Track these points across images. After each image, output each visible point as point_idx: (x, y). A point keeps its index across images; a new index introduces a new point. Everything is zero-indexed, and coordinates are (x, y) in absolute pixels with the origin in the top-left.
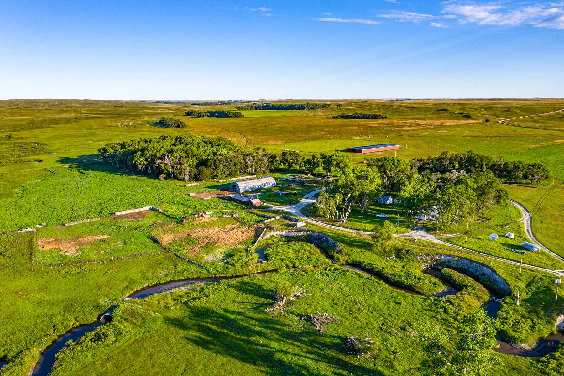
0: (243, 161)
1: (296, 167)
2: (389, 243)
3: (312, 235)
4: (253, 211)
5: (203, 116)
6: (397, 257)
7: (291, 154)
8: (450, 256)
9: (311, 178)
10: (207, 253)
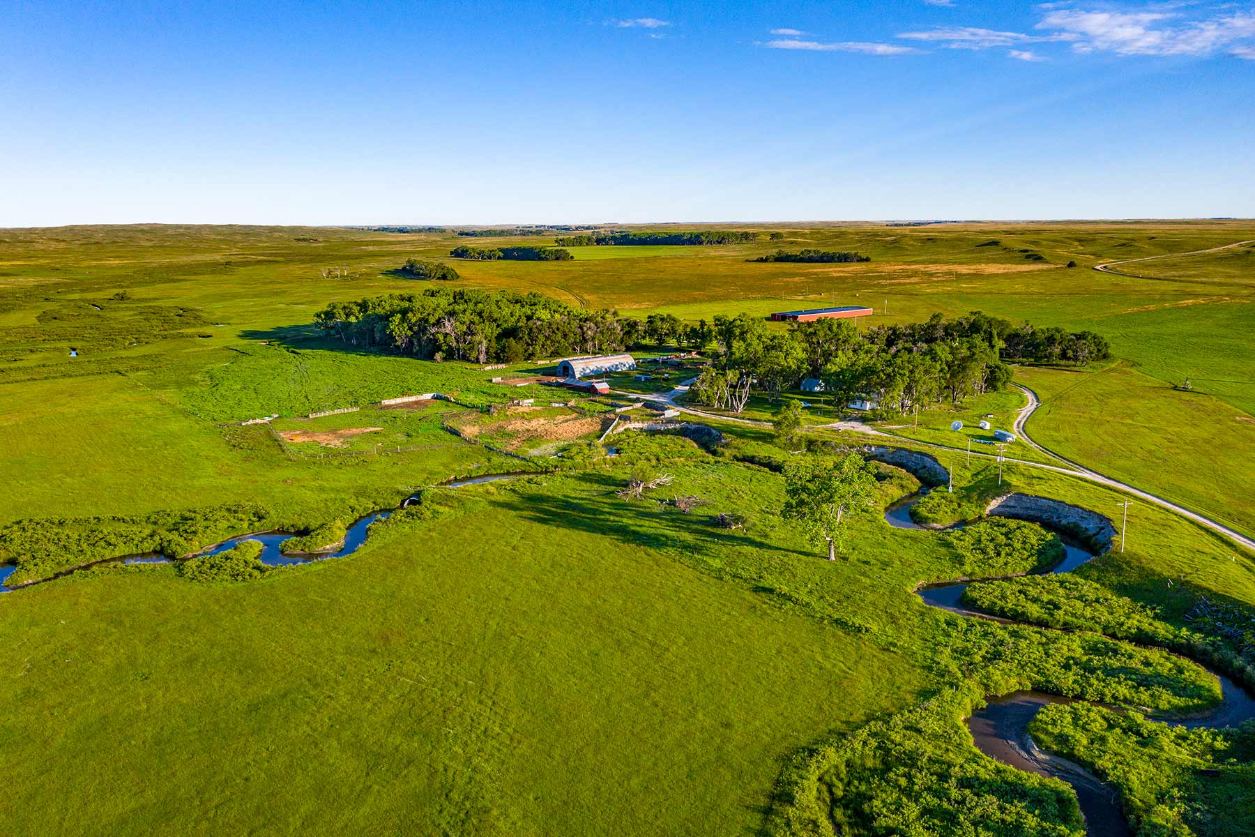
0: (579, 331)
1: (672, 343)
2: (798, 432)
3: (687, 428)
4: (597, 399)
5: (490, 258)
6: (809, 450)
7: (662, 319)
8: (883, 446)
9: (697, 359)
10: (531, 447)
